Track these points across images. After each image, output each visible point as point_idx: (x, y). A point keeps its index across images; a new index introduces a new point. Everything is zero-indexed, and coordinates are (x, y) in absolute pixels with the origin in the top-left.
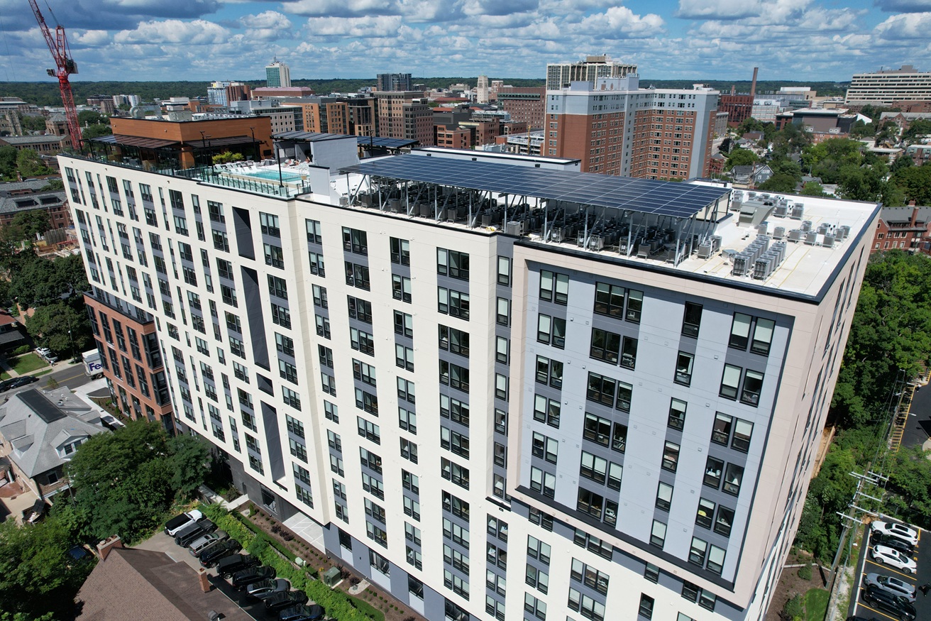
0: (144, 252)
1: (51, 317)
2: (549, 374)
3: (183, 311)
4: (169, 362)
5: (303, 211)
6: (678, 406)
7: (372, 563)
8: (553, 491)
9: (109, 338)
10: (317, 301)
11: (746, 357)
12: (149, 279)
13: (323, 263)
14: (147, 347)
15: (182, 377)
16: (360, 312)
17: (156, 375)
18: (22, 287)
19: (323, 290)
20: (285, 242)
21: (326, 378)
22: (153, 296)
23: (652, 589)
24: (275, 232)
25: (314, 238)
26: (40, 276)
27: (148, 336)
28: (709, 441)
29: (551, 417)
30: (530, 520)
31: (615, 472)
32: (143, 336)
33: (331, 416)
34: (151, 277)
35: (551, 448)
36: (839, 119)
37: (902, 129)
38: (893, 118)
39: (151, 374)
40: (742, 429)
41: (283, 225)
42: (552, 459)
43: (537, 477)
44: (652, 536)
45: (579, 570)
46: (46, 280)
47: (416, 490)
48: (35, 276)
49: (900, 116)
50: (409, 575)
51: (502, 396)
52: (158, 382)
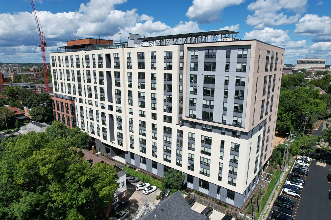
0: (74, 77)
1: (37, 109)
2: (194, 79)
3: (85, 93)
4: (78, 112)
5: (126, 50)
6: (227, 78)
7: (141, 162)
8: (195, 115)
9: (58, 109)
10: (129, 77)
11: (242, 60)
12: (75, 86)
13: (131, 65)
14: (71, 108)
15: (82, 116)
16: (141, 76)
17: (73, 117)
18: (29, 101)
19: (131, 73)
20: (121, 61)
21: (130, 101)
22: (75, 91)
23: (224, 137)
24: (118, 58)
25: (129, 58)
26: (35, 98)
27: (72, 104)
28: (235, 86)
29: (195, 92)
30: (189, 127)
31: (212, 103)
32: (70, 104)
33: (131, 113)
34: (76, 85)
35: (195, 102)
36: (292, 70)
37: (313, 74)
38: (310, 71)
39: (72, 117)
40: (243, 80)
41: (120, 56)
42: (195, 105)
43: (191, 113)
44: (223, 120)
45: (203, 139)
46: (37, 99)
47: (156, 129)
48: (33, 98)
49: (313, 70)
50: (153, 161)
51: (181, 91)
52: (73, 120)
